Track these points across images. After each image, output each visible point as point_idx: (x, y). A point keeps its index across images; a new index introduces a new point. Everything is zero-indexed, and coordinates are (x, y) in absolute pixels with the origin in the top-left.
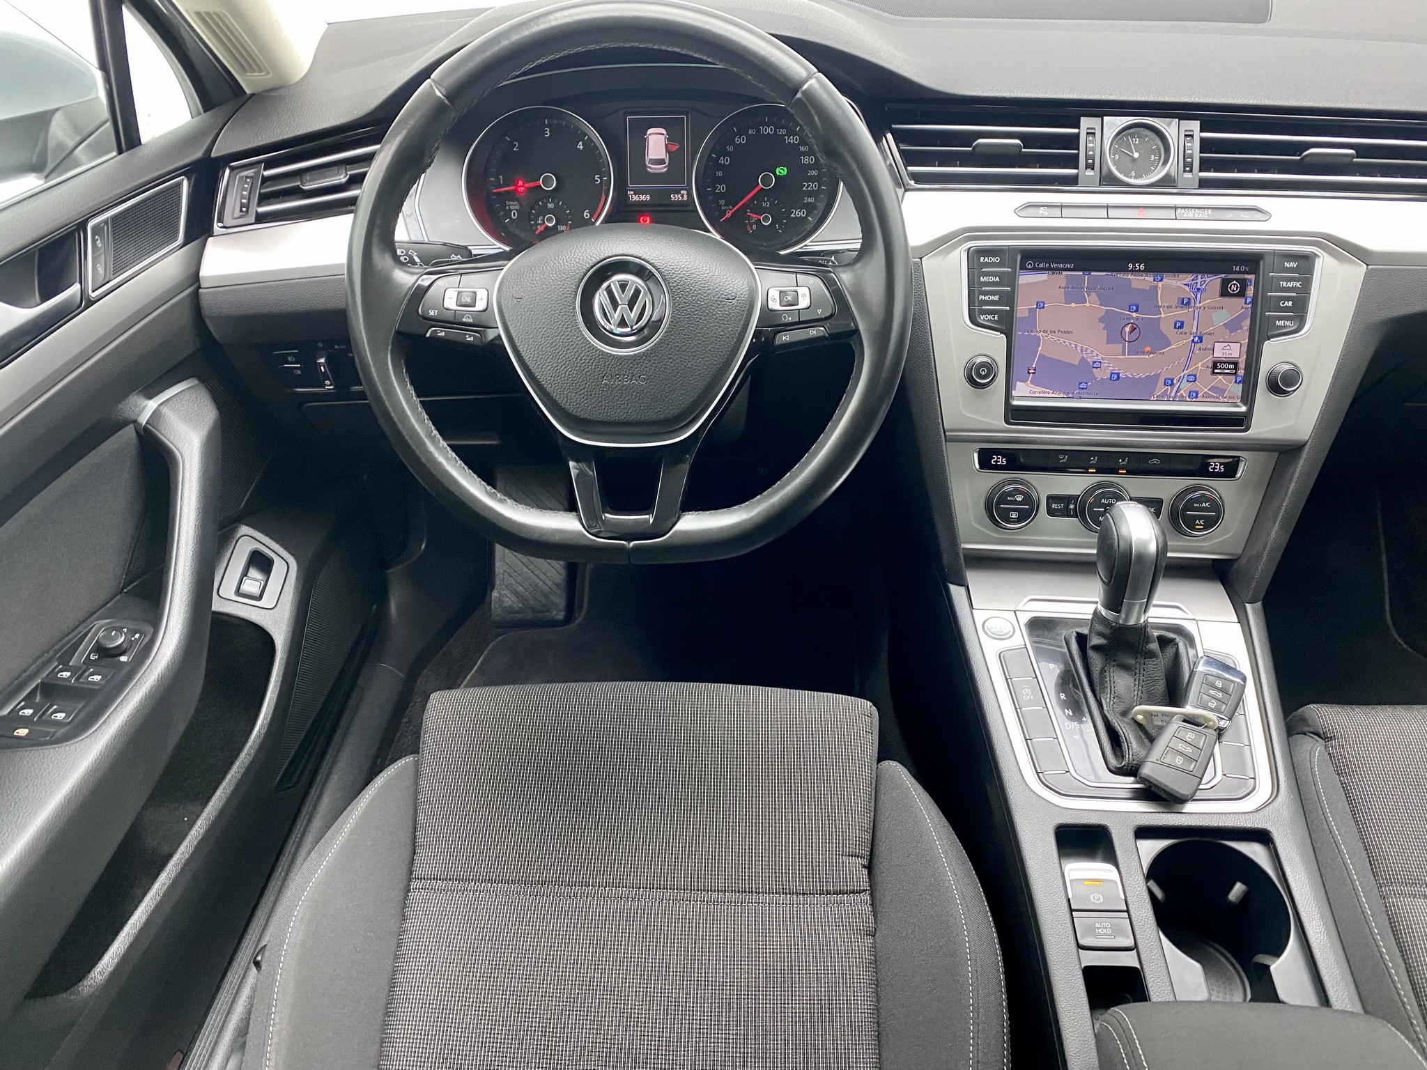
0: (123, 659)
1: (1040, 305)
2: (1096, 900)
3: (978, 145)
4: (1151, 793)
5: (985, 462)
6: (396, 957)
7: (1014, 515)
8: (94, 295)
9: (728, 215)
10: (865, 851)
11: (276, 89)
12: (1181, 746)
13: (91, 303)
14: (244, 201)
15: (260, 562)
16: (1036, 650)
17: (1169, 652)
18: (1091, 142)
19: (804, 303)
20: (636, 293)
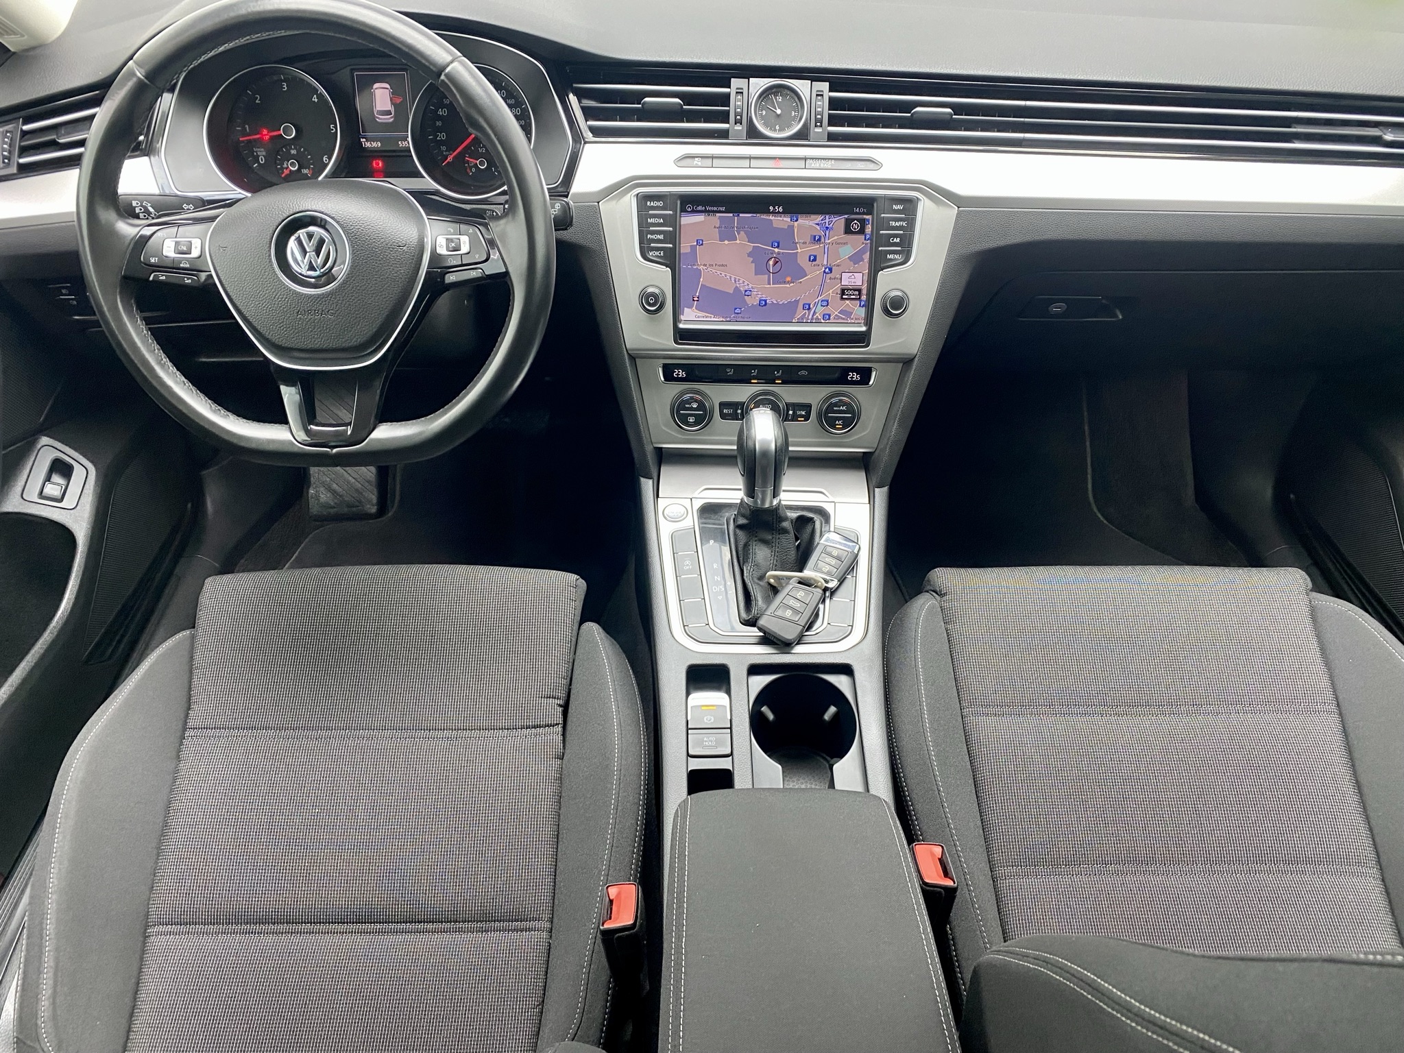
1: (700, 243)
2: (708, 721)
3: (645, 103)
4: (768, 639)
5: (669, 377)
6: (171, 791)
7: (691, 420)
9: (450, 159)
10: (563, 695)
11: (34, 48)
12: (792, 602)
14: (5, 153)
15: (61, 468)
16: (702, 530)
17: (809, 529)
18: (739, 100)
19: (465, 248)
20: (321, 242)
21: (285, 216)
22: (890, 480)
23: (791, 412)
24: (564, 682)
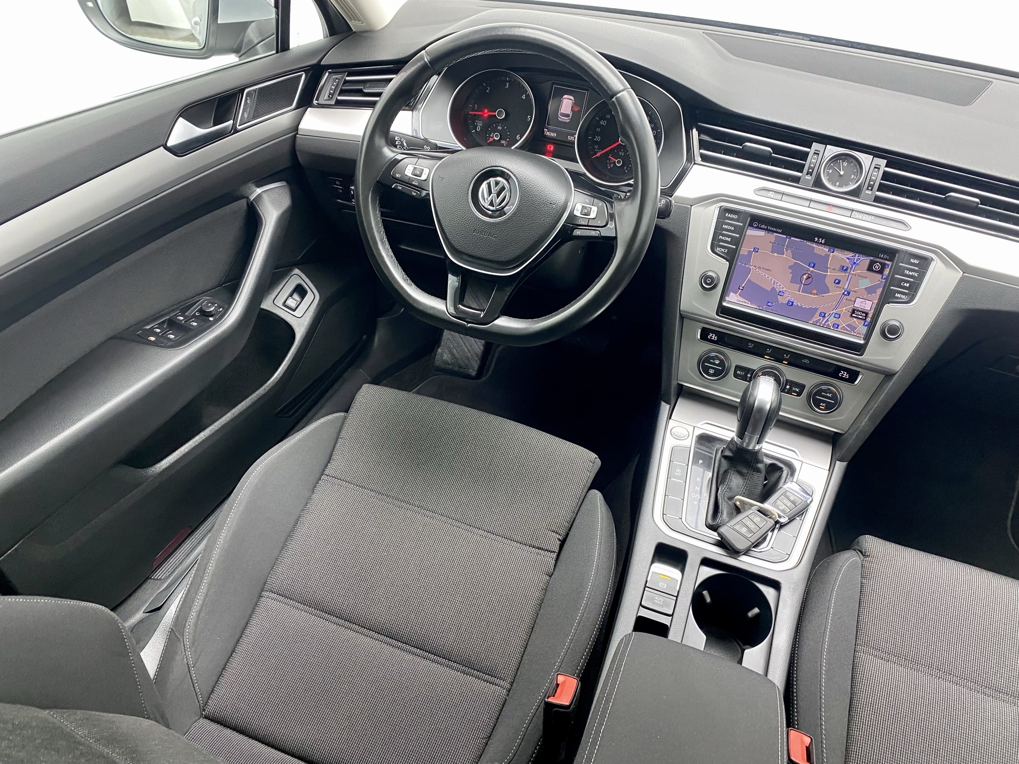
0: (211, 319)
1: (756, 250)
2: (662, 586)
3: (745, 146)
4: (723, 544)
5: (704, 336)
6: (303, 510)
7: (712, 371)
8: (239, 128)
9: (598, 155)
10: (563, 533)
11: (366, 32)
12: (749, 523)
13: (237, 131)
14: (331, 91)
15: (300, 291)
16: (697, 451)
17: (777, 475)
18: (814, 159)
19: (593, 215)
20: (503, 189)
21: (486, 167)
22: (850, 457)
23: (788, 387)
24: (567, 524)
